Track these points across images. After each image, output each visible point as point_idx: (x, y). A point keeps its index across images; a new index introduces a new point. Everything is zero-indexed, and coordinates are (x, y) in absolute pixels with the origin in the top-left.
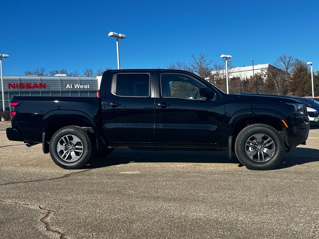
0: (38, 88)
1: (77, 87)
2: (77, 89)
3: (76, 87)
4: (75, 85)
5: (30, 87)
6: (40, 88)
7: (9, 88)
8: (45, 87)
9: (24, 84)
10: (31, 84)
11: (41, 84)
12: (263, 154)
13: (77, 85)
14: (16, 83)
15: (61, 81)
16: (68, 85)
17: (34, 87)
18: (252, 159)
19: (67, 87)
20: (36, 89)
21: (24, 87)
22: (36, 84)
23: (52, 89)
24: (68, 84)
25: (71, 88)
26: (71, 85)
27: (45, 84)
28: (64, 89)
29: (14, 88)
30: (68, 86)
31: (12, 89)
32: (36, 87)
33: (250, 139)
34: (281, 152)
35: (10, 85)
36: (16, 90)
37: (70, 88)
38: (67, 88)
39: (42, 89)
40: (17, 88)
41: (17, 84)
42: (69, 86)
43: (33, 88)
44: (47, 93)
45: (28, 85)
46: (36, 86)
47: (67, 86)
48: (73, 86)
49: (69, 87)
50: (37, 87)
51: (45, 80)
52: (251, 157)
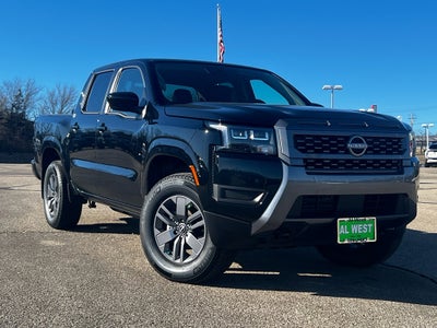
18: (162, 251)
33: (164, 204)
52: (162, 247)
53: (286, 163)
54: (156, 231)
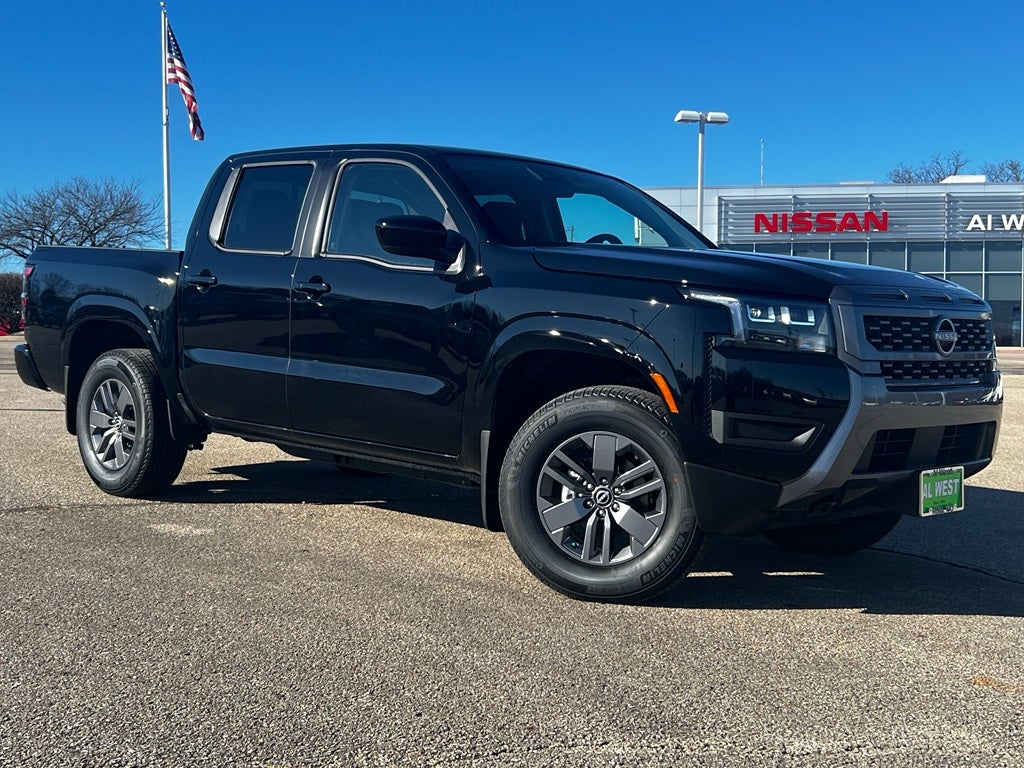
0: (859, 230)
1: (1013, 225)
2: (1012, 235)
3: (1008, 227)
4: (1004, 217)
5: (832, 227)
6: (867, 229)
7: (757, 230)
8: (883, 226)
9: (809, 215)
10: (834, 215)
11: (869, 216)
12: (607, 524)
13: (1013, 217)
14: (780, 214)
15: (948, 202)
16: (977, 217)
17: (844, 226)
18: (558, 542)
19: (972, 225)
20: (852, 236)
21: (808, 227)
22: (853, 216)
23: (910, 235)
24: (976, 213)
25: (989, 228)
26: (990, 217)
27: (885, 214)
28: (960, 235)
29: (773, 229)
30: (976, 223)
31: (765, 235)
32: (850, 227)
33: (562, 449)
34: (685, 535)
35: (760, 219)
36: (780, 237)
37: (983, 228)
38: (969, 228)
39: (875, 235)
40: (785, 230)
41: (785, 217)
42: (980, 221)
43: (841, 230)
44: (893, 250)
45: (825, 222)
46: (851, 222)
47: (973, 221)
48: (998, 222)
49: (981, 226)
50: (856, 225)
51: (889, 200)
52: (556, 532)
53: (855, 371)
54: (541, 502)
